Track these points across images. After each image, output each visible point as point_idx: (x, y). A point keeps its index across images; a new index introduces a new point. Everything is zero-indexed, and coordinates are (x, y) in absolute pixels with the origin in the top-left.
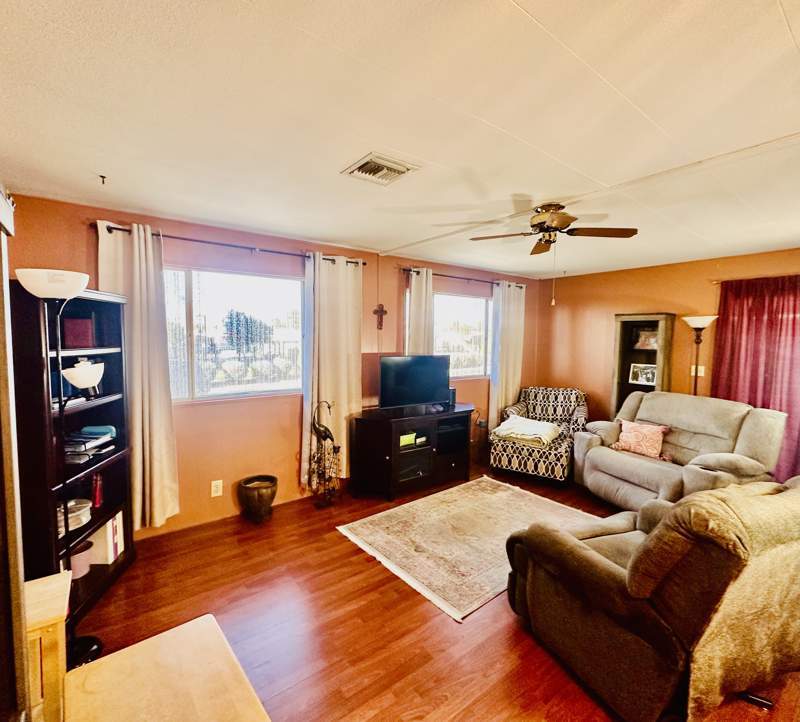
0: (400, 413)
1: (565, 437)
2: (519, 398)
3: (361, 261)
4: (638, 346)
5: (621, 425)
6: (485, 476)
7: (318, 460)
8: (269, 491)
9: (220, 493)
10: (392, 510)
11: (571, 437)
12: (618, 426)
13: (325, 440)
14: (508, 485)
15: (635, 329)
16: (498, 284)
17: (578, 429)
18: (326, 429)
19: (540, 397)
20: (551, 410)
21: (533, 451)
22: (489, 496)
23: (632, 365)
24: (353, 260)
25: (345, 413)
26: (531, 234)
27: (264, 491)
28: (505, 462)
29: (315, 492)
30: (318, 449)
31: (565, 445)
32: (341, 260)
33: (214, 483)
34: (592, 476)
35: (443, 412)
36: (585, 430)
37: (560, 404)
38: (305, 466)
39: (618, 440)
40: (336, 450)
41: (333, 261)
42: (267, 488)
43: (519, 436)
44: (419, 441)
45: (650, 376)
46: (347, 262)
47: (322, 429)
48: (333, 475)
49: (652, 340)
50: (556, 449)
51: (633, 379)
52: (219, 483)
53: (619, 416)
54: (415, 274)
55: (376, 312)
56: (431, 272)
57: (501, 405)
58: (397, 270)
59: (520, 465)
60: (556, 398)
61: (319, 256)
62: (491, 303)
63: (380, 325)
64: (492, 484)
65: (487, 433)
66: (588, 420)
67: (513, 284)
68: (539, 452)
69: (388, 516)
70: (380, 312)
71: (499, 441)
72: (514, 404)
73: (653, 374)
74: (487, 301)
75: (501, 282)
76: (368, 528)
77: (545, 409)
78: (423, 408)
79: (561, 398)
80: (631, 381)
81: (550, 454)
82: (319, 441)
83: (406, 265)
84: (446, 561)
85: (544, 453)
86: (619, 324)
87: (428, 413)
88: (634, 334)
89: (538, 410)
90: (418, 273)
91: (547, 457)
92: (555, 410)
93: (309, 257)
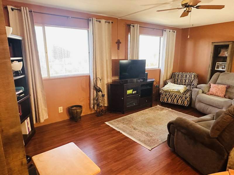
0: (126, 82)
1: (189, 91)
2: (172, 77)
3: (111, 21)
4: (220, 55)
5: (210, 85)
6: (158, 105)
7: (97, 99)
8: (80, 110)
9: (62, 111)
10: (124, 117)
11: (191, 91)
12: (209, 86)
13: (99, 92)
14: (166, 108)
15: (219, 48)
16: (165, 31)
17: (194, 88)
18: (100, 88)
19: (180, 76)
20: (184, 81)
21: (177, 96)
22: (160, 112)
23: (217, 63)
24: (108, 21)
25: (106, 82)
26: (181, 8)
27: (78, 110)
28: (166, 100)
29: (96, 111)
30: (96, 96)
31: (189, 94)
32: (103, 21)
33: (59, 108)
34: (198, 104)
35: (143, 81)
36: (196, 88)
37: (187, 78)
38: (92, 102)
39: (209, 91)
40: (103, 96)
41: (100, 22)
42: (79, 109)
43: (171, 90)
44: (134, 92)
45: (223, 67)
46: (105, 22)
47: (98, 88)
48: (102, 105)
49: (226, 53)
50: (185, 95)
51: (216, 68)
52: (62, 108)
53: (210, 82)
54: (132, 27)
55: (117, 43)
56: (138, 26)
57: (165, 79)
58: (125, 25)
59: (171, 101)
60: (186, 76)
61: (94, 19)
62: (162, 39)
63: (118, 48)
64: (161, 108)
65: (159, 90)
66: (198, 84)
67: (171, 31)
68: (179, 96)
69: (123, 119)
70: (118, 43)
71: (164, 92)
72: (170, 79)
73: (225, 66)
74: (160, 38)
75: (166, 30)
76: (116, 123)
77: (181, 81)
78: (135, 80)
79: (188, 76)
80: (216, 69)
81: (183, 97)
82: (97, 93)
83: (129, 23)
84: (145, 132)
85: (181, 96)
86: (213, 46)
87: (137, 82)
88: (219, 50)
89: (179, 81)
90: (133, 26)
91: (182, 98)
92: (185, 81)
93: (90, 20)
